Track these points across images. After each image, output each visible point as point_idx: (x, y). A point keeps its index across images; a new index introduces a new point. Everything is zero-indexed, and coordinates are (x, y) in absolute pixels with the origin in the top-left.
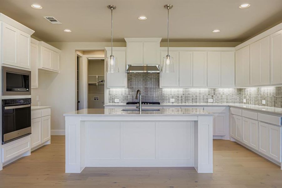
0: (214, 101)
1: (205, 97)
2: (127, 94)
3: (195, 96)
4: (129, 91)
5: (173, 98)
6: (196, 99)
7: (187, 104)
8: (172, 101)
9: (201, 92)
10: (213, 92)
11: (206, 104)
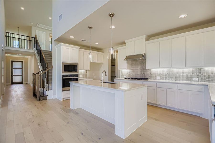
0: (200, 80)
1: (189, 76)
2: (130, 73)
3: (178, 75)
4: (131, 71)
5: (159, 76)
6: (179, 77)
7: (171, 81)
8: (159, 78)
9: (185, 71)
10: (198, 71)
11: (190, 82)
